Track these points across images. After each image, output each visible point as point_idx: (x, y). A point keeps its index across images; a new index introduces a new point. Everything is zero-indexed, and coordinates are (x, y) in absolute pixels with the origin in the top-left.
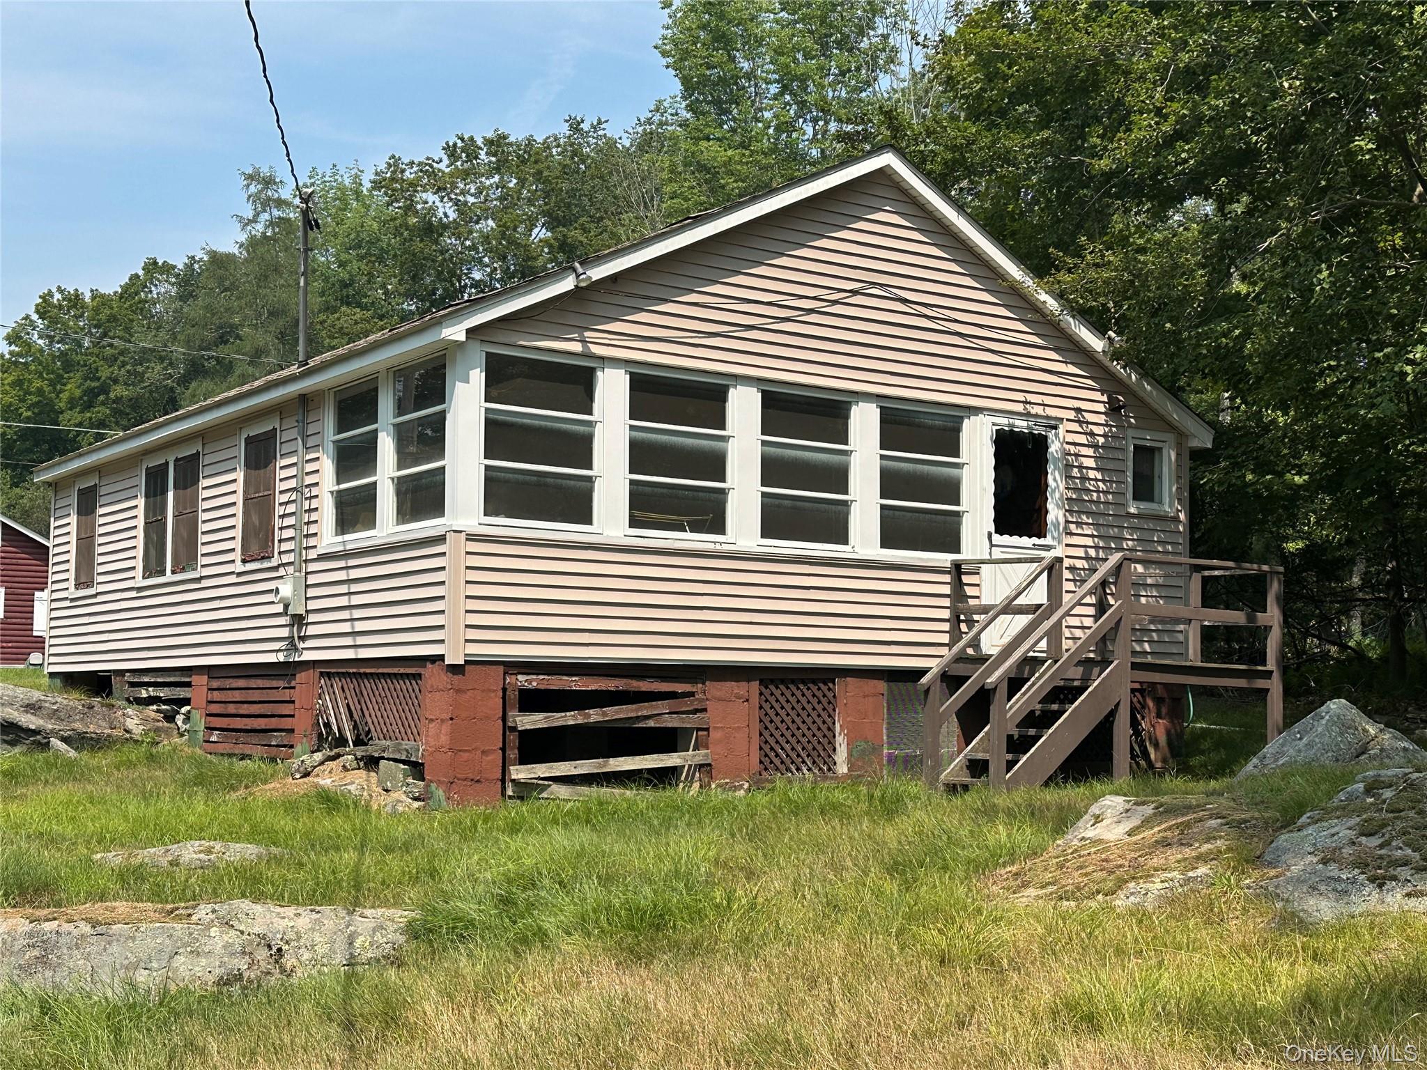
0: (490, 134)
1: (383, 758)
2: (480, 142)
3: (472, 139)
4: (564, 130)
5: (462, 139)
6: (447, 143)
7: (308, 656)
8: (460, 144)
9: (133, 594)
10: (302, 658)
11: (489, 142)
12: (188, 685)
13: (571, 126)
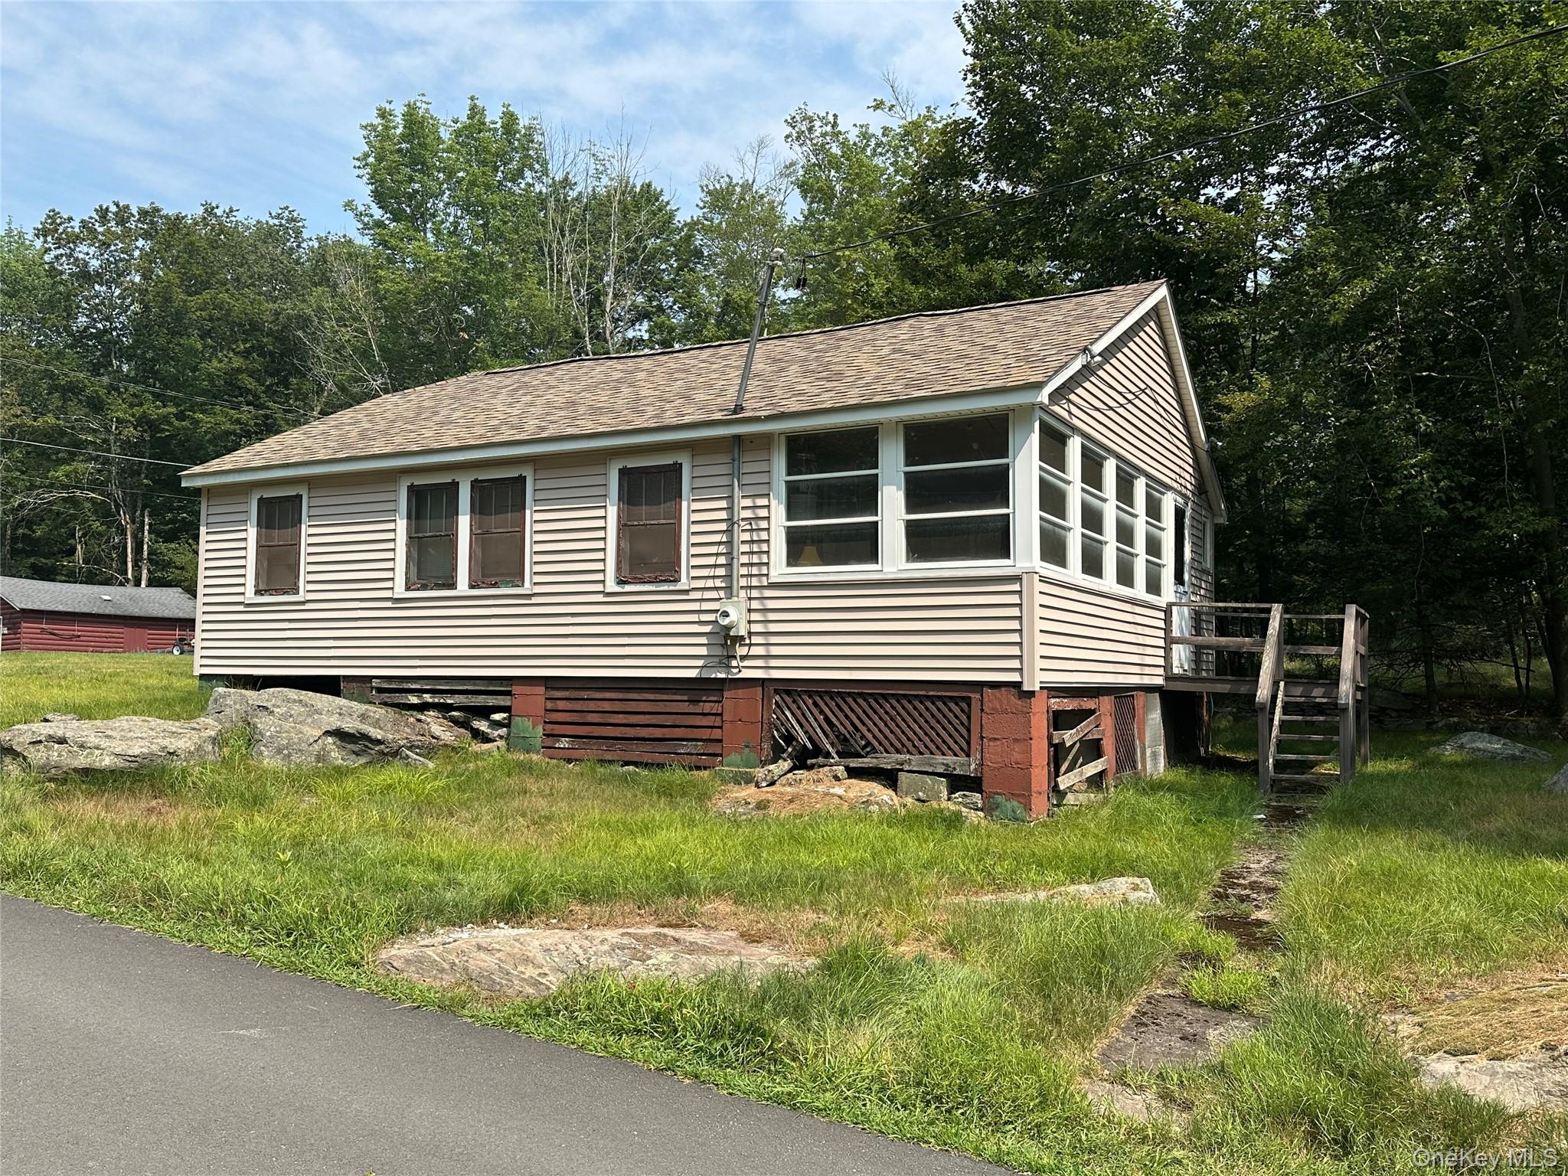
0: (146, 206)
1: (902, 770)
2: (134, 211)
3: (127, 207)
4: (201, 211)
5: (118, 206)
6: (101, 206)
7: (746, 674)
8: (113, 209)
9: (389, 604)
10: (740, 676)
11: (143, 213)
12: (508, 693)
13: (206, 210)
